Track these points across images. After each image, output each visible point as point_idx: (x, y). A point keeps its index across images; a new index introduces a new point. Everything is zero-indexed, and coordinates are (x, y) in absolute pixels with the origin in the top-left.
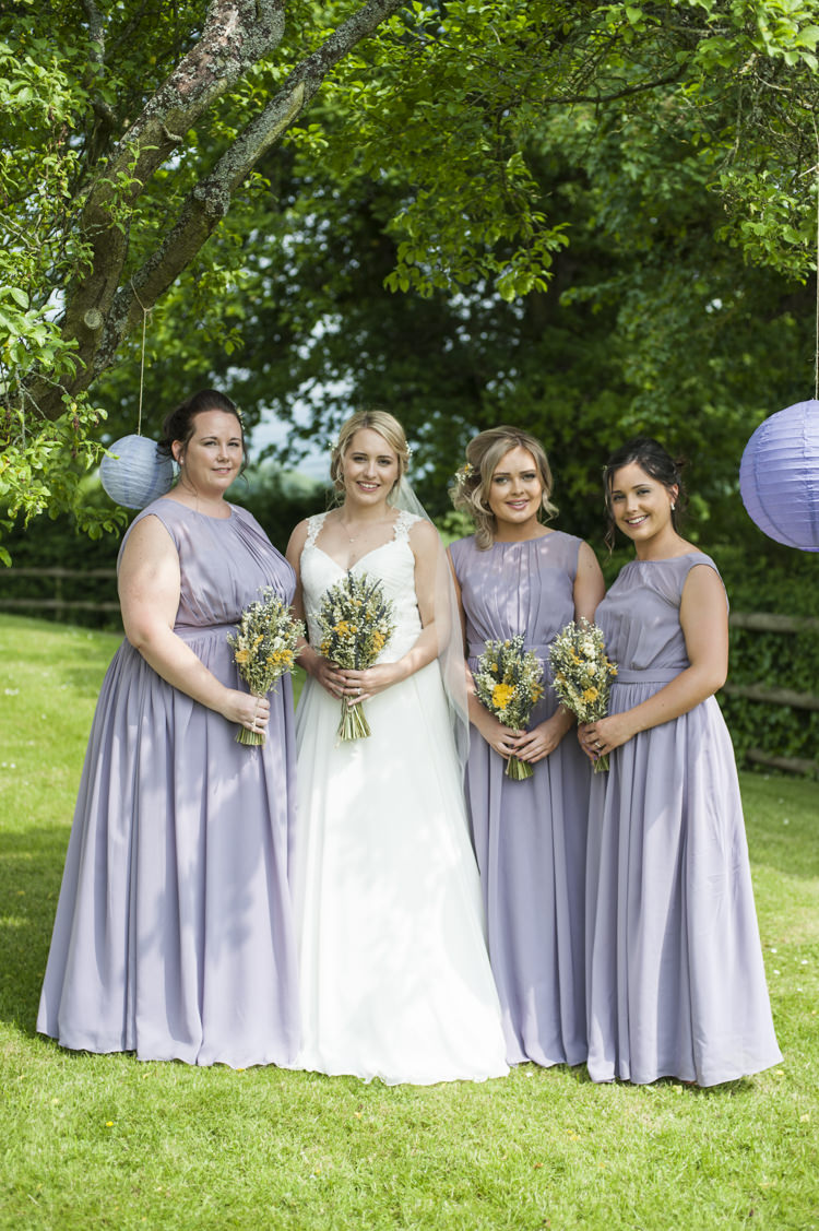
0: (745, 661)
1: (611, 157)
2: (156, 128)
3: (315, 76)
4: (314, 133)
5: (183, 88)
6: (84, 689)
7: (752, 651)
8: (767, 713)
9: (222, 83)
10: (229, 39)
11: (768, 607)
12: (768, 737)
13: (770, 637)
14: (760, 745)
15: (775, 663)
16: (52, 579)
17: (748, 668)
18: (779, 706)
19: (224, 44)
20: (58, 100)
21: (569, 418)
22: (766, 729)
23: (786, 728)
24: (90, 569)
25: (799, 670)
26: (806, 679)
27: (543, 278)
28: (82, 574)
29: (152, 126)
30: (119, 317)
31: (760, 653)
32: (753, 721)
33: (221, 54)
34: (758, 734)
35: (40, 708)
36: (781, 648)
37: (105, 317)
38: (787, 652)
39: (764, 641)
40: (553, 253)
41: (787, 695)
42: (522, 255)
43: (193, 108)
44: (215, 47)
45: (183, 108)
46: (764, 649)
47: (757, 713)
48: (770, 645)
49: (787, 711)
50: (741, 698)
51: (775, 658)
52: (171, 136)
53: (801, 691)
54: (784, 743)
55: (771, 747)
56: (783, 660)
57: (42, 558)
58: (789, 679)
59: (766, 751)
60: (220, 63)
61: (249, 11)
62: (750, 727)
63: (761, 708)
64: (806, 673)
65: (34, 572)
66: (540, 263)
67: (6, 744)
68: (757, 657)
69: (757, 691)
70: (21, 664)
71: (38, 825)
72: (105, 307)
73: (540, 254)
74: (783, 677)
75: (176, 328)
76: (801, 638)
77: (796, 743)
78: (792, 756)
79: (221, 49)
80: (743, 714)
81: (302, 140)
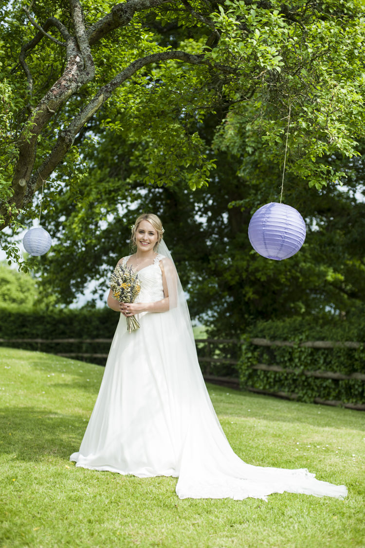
0: (313, 361)
1: (243, 145)
2: (45, 107)
3: (107, 92)
4: (117, 125)
5: (55, 93)
6: (38, 367)
7: (316, 357)
8: (322, 382)
9: (70, 91)
10: (73, 75)
11: (322, 339)
12: (323, 392)
13: (323, 351)
14: (319, 396)
15: (325, 362)
16: (37, 343)
17: (314, 364)
18: (326, 379)
19: (71, 77)
20: (7, 95)
21: (245, 268)
22: (322, 389)
23: (330, 388)
24: (52, 339)
25: (335, 363)
26: (337, 367)
27: (207, 181)
28: (49, 341)
29: (43, 107)
30: (33, 183)
31: (320, 358)
32: (316, 386)
33: (70, 81)
34: (319, 391)
35: (18, 373)
36: (327, 355)
37: (27, 182)
38: (330, 356)
39: (320, 352)
40: (210, 171)
41: (330, 374)
42: (198, 172)
43: (59, 100)
44: (67, 78)
45: (55, 100)
46: (320, 355)
47: (318, 382)
48: (323, 354)
49: (330, 381)
50: (311, 377)
51: (325, 359)
52: (51, 110)
53: (335, 372)
54: (329, 394)
55: (324, 397)
56: (328, 360)
57: (33, 334)
58: (330, 367)
59: (322, 398)
60: (69, 84)
61: (81, 66)
62: (316, 389)
63: (320, 380)
64: (337, 364)
65: (29, 341)
66: (205, 175)
67: (2, 383)
68: (318, 359)
69: (318, 373)
70: (13, 360)
71: (10, 407)
72: (27, 178)
73: (205, 171)
74: (328, 367)
75: (82, 227)
76: (334, 350)
77: (333, 394)
78: (332, 400)
79: (70, 79)
80: (312, 383)
81: (113, 128)
